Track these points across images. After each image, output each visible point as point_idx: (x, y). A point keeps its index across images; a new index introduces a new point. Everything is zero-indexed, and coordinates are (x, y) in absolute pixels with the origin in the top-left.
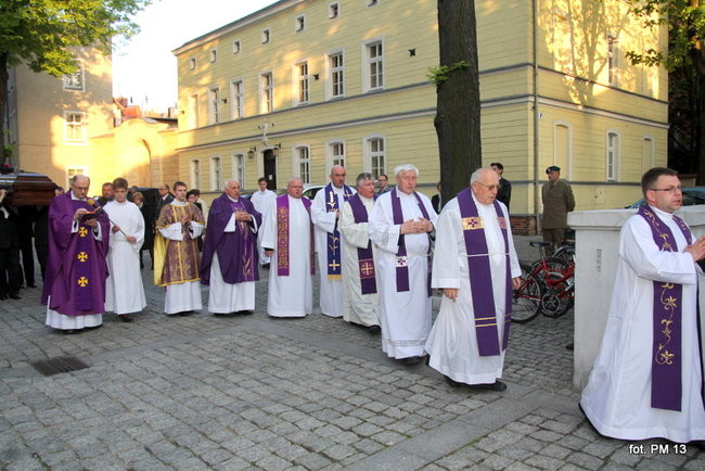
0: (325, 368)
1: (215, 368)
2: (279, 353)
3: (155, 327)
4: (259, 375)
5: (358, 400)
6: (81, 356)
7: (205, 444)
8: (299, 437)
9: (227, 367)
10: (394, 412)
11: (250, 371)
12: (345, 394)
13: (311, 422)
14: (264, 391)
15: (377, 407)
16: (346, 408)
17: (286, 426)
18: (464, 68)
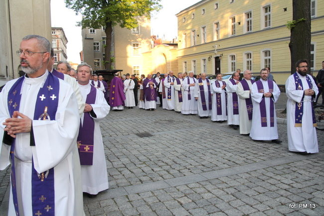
0: (237, 141)
1: (197, 138)
2: (220, 135)
3: (175, 126)
4: (213, 141)
5: (248, 150)
6: (151, 133)
8: (226, 157)
9: (201, 138)
10: (261, 154)
11: (210, 140)
12: (243, 148)
13: (230, 154)
14: (214, 145)
15: (255, 152)
16: (243, 152)
17: (223, 155)
18: (304, 21)
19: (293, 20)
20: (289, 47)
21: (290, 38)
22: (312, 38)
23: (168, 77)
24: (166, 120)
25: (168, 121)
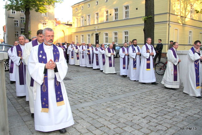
2: (110, 78)
3: (82, 74)
4: (108, 81)
9: (101, 80)
12: (126, 84)
13: (120, 88)
14: (110, 83)
18: (151, 17)
19: (146, 16)
20: (144, 30)
22: (155, 25)
23: (72, 45)
24: (75, 71)
25: (76, 71)
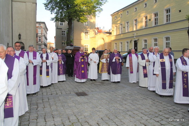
0: (151, 103)
1: (120, 99)
2: (137, 97)
3: (104, 87)
4: (132, 102)
5: (161, 113)
6: (86, 92)
7: (117, 119)
8: (143, 121)
9: (123, 99)
11: (129, 101)
12: (157, 111)
13: (146, 118)
14: (133, 107)
15: (167, 116)
16: (157, 115)
17: (139, 118)
21: (188, 29)
24: (99, 82)
